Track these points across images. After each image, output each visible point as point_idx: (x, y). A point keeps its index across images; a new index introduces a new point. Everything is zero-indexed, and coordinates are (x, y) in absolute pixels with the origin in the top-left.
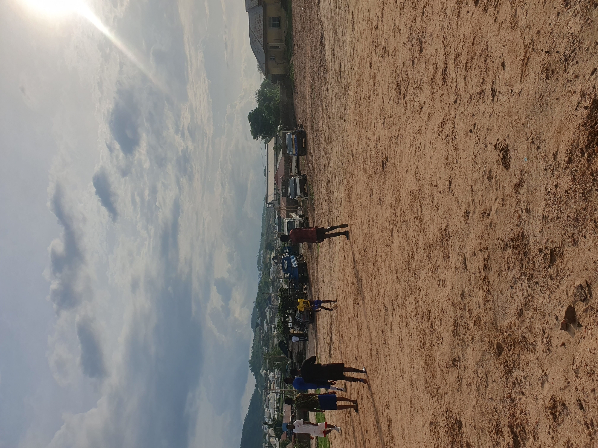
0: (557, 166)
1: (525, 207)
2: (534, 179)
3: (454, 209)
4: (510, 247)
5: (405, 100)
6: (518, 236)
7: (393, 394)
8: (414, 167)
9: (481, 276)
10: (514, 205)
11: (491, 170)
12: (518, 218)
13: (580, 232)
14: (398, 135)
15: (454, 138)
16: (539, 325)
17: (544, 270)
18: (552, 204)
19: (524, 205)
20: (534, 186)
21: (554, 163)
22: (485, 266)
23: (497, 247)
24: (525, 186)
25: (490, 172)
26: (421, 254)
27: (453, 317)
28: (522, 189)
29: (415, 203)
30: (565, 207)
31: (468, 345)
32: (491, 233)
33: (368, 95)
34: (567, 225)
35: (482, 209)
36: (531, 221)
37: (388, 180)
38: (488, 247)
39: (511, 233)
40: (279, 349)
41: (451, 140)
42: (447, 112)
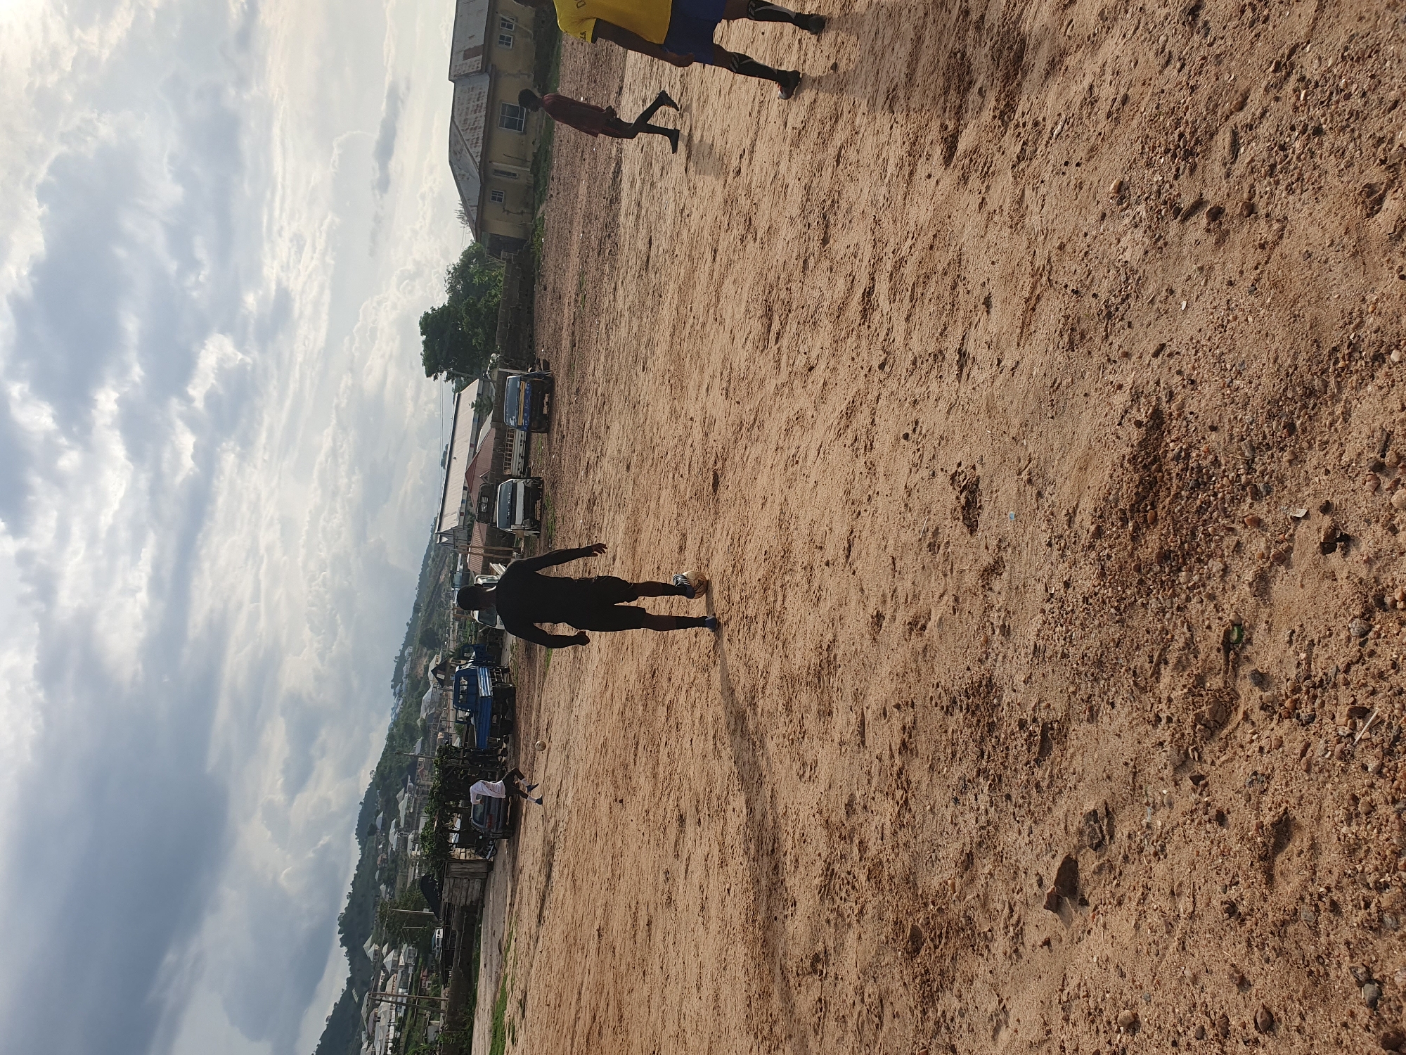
0: (1073, 540)
1: (1001, 623)
2: (1024, 562)
3: (853, 603)
4: (961, 707)
5: (778, 346)
6: (980, 686)
7: (672, 1028)
8: (779, 499)
9: (892, 766)
10: (977, 613)
11: (937, 529)
12: (982, 645)
13: (1105, 693)
14: (755, 420)
15: (868, 447)
16: (1003, 894)
17: (1024, 768)
18: (1056, 622)
19: (999, 617)
20: (1022, 576)
21: (1068, 532)
22: (904, 743)
23: (933, 703)
24: (1005, 575)
25: (936, 533)
26: (772, 700)
27: (824, 855)
28: (997, 582)
29: (773, 580)
30: (1080, 632)
31: (849, 925)
32: (924, 669)
33: (701, 320)
35: (911, 614)
36: (1010, 653)
37: (722, 518)
38: (915, 700)
39: (966, 677)
41: (862, 451)
42: (862, 387)
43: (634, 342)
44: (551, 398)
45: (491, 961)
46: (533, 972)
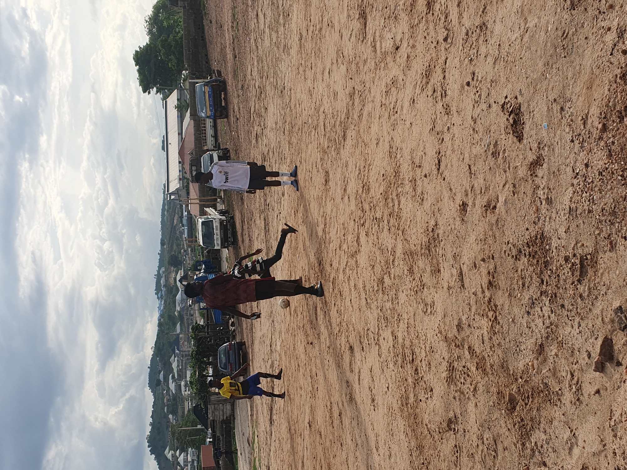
0: (588, 136)
1: (546, 196)
2: (556, 155)
3: (446, 200)
4: (525, 254)
6: (536, 239)
8: (387, 139)
9: (484, 297)
10: (529, 192)
11: (496, 142)
12: (535, 213)
13: (619, 231)
15: (443, 95)
16: (566, 366)
17: (571, 286)
18: (582, 191)
19: (544, 193)
20: (557, 164)
22: (490, 283)
23: (507, 254)
24: (545, 166)
25: (496, 144)
26: (400, 268)
27: (446, 358)
28: (540, 171)
29: (390, 192)
30: (599, 195)
32: (497, 234)
33: (318, 27)
34: (602, 221)
35: (485, 200)
36: (554, 216)
38: (494, 255)
39: (526, 234)
40: (193, 417)
41: (440, 98)
42: (434, 55)
43: (275, 48)
44: (226, 95)
45: (244, 451)
46: (272, 454)
